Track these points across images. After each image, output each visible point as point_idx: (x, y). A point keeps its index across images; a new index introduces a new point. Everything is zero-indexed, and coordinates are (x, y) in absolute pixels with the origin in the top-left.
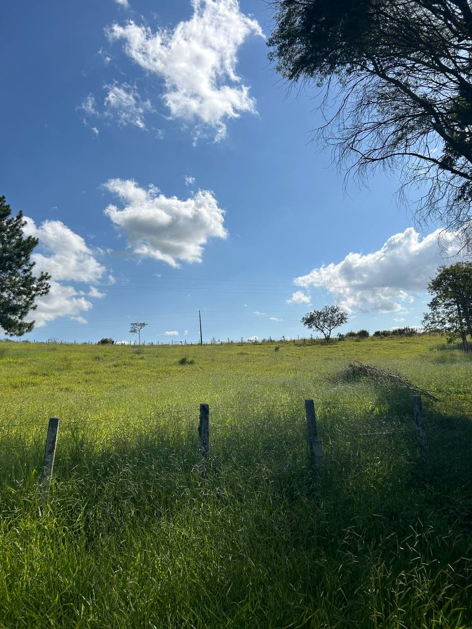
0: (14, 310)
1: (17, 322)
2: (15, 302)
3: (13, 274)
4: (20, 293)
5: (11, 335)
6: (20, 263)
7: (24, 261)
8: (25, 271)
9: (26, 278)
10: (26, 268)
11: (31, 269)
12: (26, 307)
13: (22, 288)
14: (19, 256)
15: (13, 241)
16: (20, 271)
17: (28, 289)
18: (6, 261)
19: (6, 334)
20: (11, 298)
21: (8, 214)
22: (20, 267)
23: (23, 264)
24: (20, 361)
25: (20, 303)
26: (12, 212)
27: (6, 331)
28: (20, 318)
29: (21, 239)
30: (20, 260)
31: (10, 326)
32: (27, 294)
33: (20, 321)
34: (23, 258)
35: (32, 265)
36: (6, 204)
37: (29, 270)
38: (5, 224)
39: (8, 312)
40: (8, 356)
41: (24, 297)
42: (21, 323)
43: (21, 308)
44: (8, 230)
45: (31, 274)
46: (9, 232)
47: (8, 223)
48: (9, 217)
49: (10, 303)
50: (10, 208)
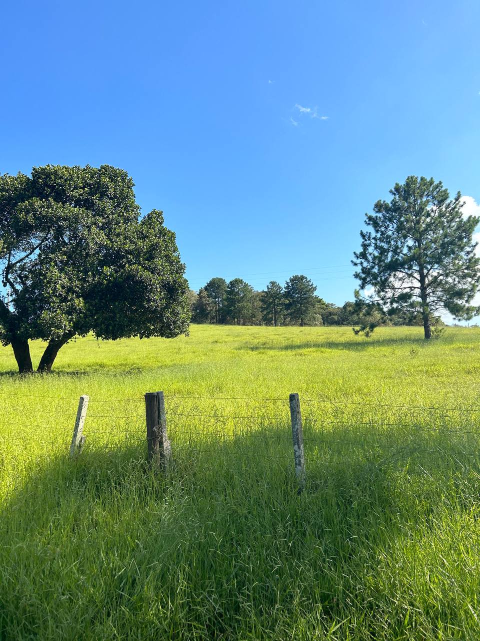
0: (460, 294)
1: (464, 306)
2: (460, 286)
3: (456, 258)
4: (465, 276)
5: (459, 320)
6: (462, 246)
7: (466, 242)
8: (468, 253)
9: (470, 260)
10: (468, 249)
11: (474, 249)
12: (472, 290)
13: (466, 271)
14: (461, 238)
15: (453, 224)
16: (463, 254)
17: (472, 271)
18: (448, 246)
19: (454, 319)
20: (456, 282)
21: (446, 199)
22: (462, 249)
23: (465, 246)
24: (471, 346)
25: (465, 287)
26: (450, 195)
27: (454, 316)
28: (467, 301)
29: (461, 221)
30: (462, 243)
31: (458, 311)
32: (472, 277)
33: (467, 305)
34: (465, 240)
35: (475, 246)
36: (443, 189)
37: (472, 252)
38: (444, 209)
39: (454, 296)
40: (459, 341)
41: (469, 279)
42: (468, 307)
43: (467, 292)
44: (447, 214)
45: (475, 255)
46: (448, 217)
47: (446, 208)
48: (448, 201)
49: (456, 288)
50: (448, 191)
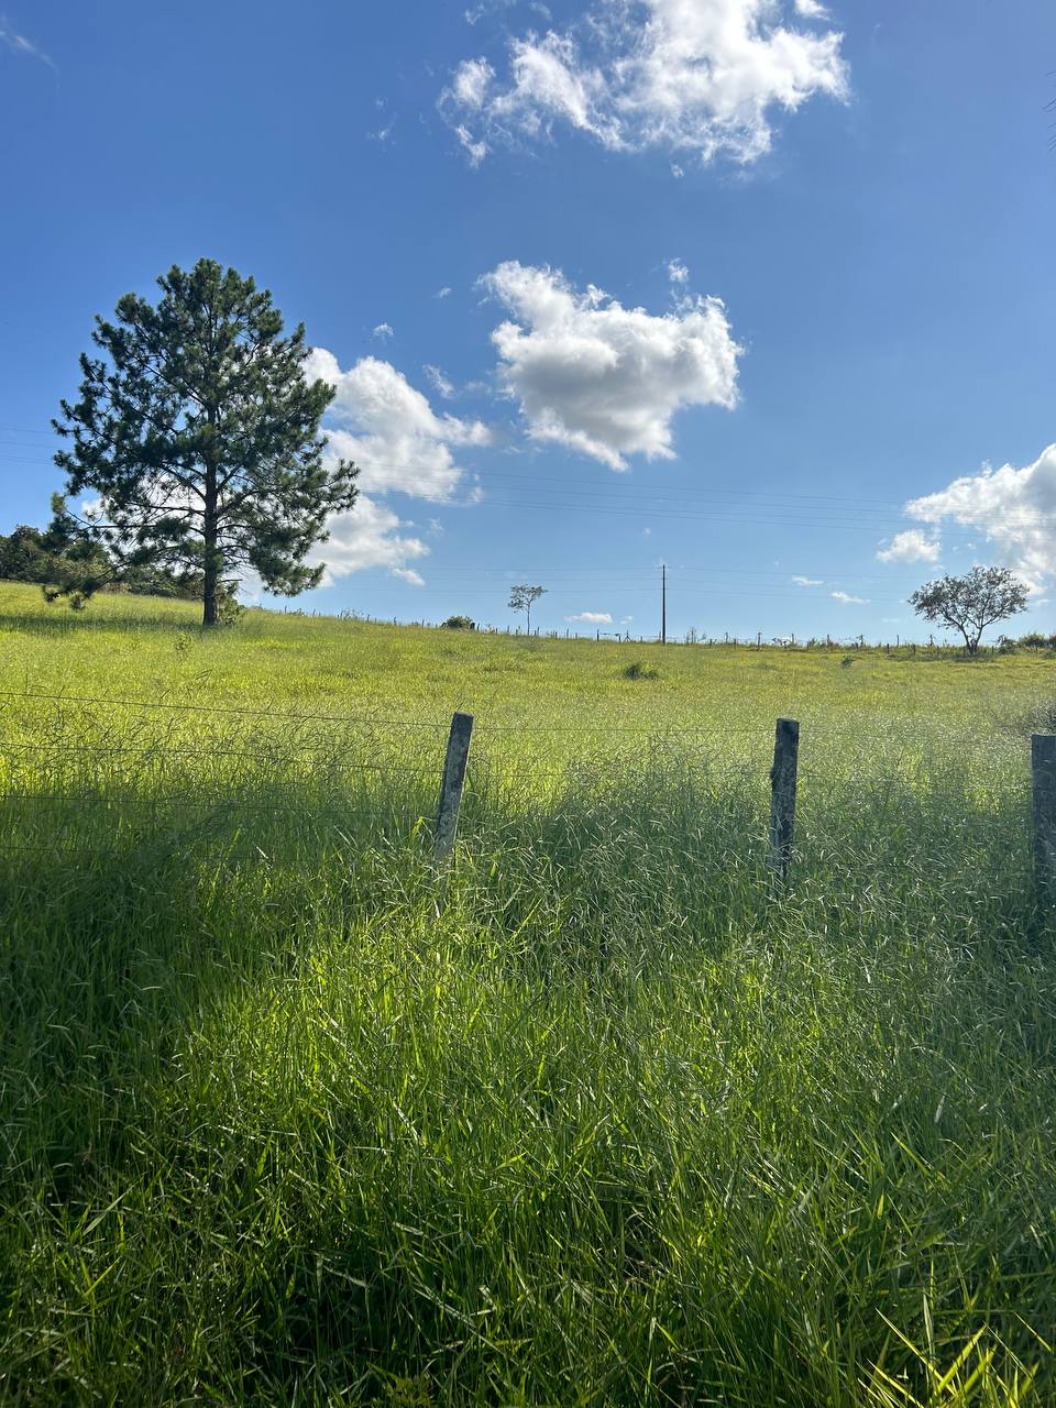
0: (284, 538)
1: (291, 564)
2: (284, 523)
3: (284, 463)
4: (297, 504)
5: (276, 592)
6: (298, 438)
7: (306, 434)
8: (307, 457)
9: (310, 472)
10: (308, 449)
11: (318, 452)
12: (308, 533)
13: (300, 494)
14: (297, 423)
15: (285, 390)
16: (297, 456)
17: (311, 496)
18: (271, 434)
19: (266, 589)
20: (279, 514)
21: (277, 331)
22: (297, 448)
23: (303, 439)
24: (296, 645)
25: (295, 525)
26: (284, 326)
27: (266, 584)
28: (296, 556)
29: (302, 386)
30: (299, 432)
31: (277, 573)
32: (311, 508)
33: (296, 562)
34: (305, 428)
35: (321, 445)
36: (272, 309)
37: (315, 456)
38: (269, 353)
39: (273, 542)
40: (272, 635)
41: (305, 512)
42: (297, 568)
43: (299, 536)
44: (275, 366)
45: (320, 462)
46: (276, 372)
47: (275, 352)
48: (278, 338)
49: (276, 525)
50: (281, 317)
